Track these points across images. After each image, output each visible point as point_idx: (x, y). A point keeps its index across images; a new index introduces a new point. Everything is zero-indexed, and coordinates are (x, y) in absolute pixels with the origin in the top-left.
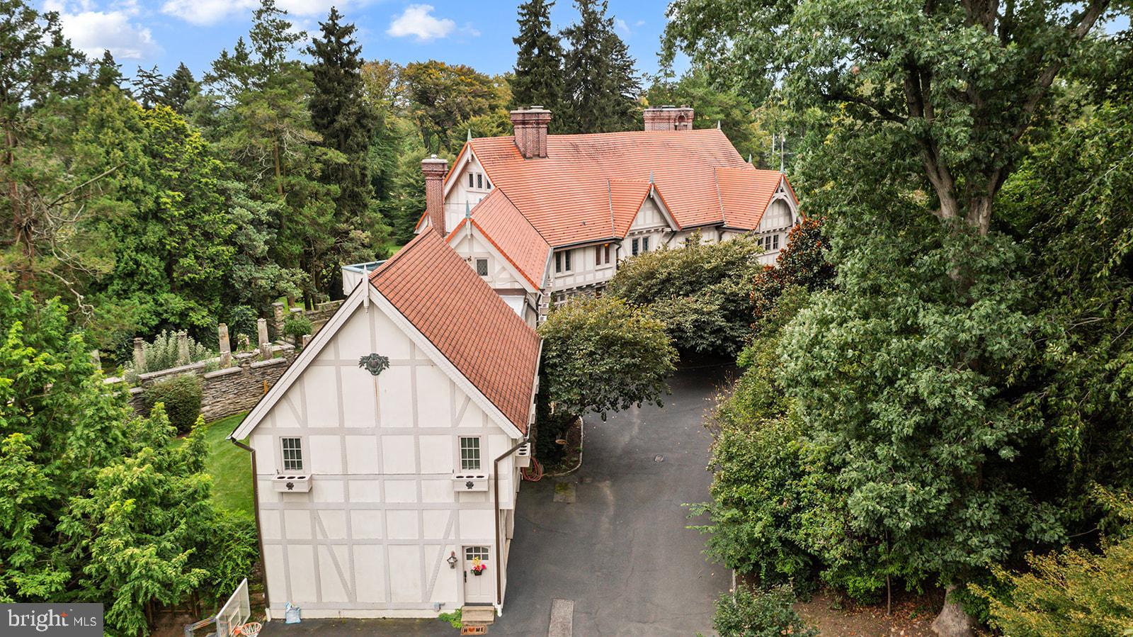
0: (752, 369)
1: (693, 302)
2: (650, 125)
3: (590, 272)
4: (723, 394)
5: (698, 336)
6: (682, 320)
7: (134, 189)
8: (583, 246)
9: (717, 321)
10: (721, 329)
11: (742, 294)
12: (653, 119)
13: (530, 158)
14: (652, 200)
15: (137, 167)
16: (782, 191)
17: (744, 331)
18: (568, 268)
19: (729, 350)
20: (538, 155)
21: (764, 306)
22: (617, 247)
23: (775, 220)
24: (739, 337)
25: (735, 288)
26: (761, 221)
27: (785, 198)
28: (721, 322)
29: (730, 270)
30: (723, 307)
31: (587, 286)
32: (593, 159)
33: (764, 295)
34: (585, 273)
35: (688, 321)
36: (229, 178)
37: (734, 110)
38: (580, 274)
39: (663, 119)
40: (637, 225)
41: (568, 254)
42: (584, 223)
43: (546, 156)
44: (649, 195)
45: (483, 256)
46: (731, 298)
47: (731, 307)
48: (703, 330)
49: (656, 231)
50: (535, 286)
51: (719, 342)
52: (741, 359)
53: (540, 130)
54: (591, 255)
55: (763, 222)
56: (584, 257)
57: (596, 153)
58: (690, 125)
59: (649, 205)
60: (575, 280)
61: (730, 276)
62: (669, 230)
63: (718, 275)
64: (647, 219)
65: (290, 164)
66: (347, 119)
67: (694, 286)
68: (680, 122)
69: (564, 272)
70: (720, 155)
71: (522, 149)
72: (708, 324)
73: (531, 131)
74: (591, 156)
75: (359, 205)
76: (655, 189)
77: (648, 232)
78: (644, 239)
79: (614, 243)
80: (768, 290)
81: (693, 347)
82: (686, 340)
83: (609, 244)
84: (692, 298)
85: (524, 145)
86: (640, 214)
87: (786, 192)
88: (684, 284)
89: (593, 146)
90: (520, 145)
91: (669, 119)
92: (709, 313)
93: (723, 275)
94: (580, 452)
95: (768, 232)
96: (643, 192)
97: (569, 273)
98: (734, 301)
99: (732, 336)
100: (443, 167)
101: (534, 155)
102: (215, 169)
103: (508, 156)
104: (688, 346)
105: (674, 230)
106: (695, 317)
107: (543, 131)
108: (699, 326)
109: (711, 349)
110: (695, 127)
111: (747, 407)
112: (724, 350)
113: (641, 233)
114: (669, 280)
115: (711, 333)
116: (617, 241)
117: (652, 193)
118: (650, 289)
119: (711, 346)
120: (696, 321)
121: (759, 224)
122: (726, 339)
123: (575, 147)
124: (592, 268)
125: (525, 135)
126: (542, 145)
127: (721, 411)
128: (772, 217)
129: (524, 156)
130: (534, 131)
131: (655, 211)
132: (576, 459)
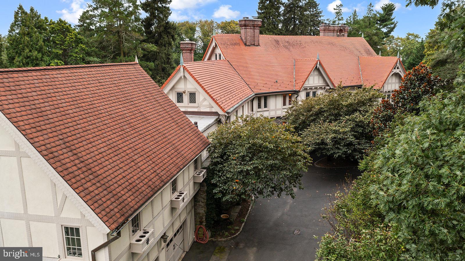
0: (365, 173)
1: (334, 126)
2: (323, 33)
3: (279, 109)
4: (342, 190)
5: (336, 148)
6: (325, 137)
7: (34, 57)
8: (275, 94)
9: (348, 138)
10: (350, 144)
11: (366, 122)
12: (324, 30)
13: (249, 46)
14: (318, 70)
15: (37, 47)
16: (398, 68)
17: (367, 145)
18: (265, 106)
19: (356, 157)
20: (254, 45)
21: (380, 127)
22: (296, 96)
23: (393, 85)
24: (364, 149)
25: (362, 118)
26: (385, 85)
27: (400, 73)
28: (351, 139)
29: (360, 107)
30: (352, 129)
31: (277, 117)
32: (287, 48)
33: (381, 121)
34: (276, 110)
35: (329, 138)
36: (91, 56)
37: (374, 36)
38: (272, 110)
39: (330, 30)
40: (308, 84)
41: (266, 98)
42: (277, 81)
43: (259, 45)
44: (316, 67)
45: (192, 91)
46: (359, 124)
47: (360, 130)
48: (339, 144)
49: (321, 88)
50: (223, 110)
51: (350, 152)
52: (362, 165)
53: (255, 30)
54: (280, 100)
55: (386, 85)
56: (276, 101)
57: (288, 46)
58: (346, 34)
59: (316, 73)
60: (269, 114)
61: (360, 111)
62: (328, 88)
63: (352, 109)
64: (315, 81)
65: (126, 50)
66: (159, 29)
67: (337, 117)
68: (340, 33)
69: (263, 108)
70: (363, 51)
71: (244, 41)
72: (343, 140)
73: (250, 31)
74: (285, 47)
75: (166, 74)
76: (320, 64)
77: (316, 88)
78: (313, 93)
79: (294, 93)
80: (383, 117)
81: (332, 155)
82: (328, 150)
83: (292, 94)
84: (334, 124)
85: (246, 38)
86: (311, 78)
87: (400, 69)
88: (330, 115)
89: (288, 42)
90: (243, 38)
91: (334, 31)
92: (344, 133)
93: (356, 110)
94: (243, 222)
95: (389, 92)
96: (312, 65)
97: (266, 109)
98: (361, 126)
99: (358, 148)
100: (192, 46)
101: (251, 44)
102: (83, 49)
103: (235, 44)
104: (329, 154)
105: (332, 88)
106: (333, 135)
107: (257, 31)
108: (336, 142)
109: (344, 156)
110: (348, 36)
111: (358, 205)
112: (353, 157)
113: (311, 89)
114: (320, 113)
115: (344, 146)
116: (297, 92)
117: (318, 66)
118: (309, 117)
119: (344, 154)
120: (335, 138)
121: (383, 86)
122: (355, 150)
123: (277, 42)
124: (281, 108)
125: (246, 33)
126: (256, 39)
127: (338, 206)
128: (391, 83)
129: (246, 45)
130: (252, 31)
131: (320, 77)
132: (237, 228)
